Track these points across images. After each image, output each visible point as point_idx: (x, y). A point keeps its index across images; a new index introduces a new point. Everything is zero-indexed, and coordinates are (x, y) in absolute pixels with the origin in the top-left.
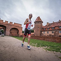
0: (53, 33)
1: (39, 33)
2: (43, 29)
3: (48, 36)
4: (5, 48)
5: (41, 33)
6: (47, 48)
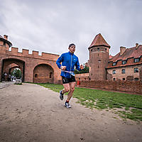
2: (112, 64)
3: (124, 79)
4: (20, 113)
5: (107, 73)
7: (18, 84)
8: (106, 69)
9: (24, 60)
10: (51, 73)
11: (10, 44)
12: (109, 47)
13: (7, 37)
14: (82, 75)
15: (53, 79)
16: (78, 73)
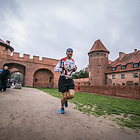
0: (137, 77)
1: (100, 78)
2: (111, 69)
3: (124, 84)
5: (106, 78)
6: (122, 120)
7: (18, 88)
8: (106, 74)
9: (25, 65)
10: (51, 78)
11: (12, 49)
12: (109, 53)
13: (9, 42)
14: (82, 79)
15: (53, 84)
16: (78, 78)
